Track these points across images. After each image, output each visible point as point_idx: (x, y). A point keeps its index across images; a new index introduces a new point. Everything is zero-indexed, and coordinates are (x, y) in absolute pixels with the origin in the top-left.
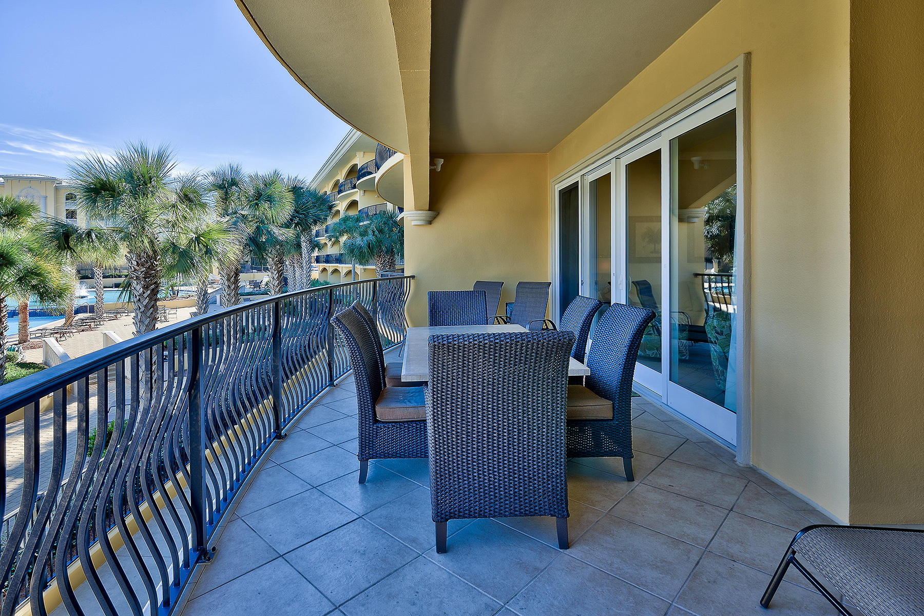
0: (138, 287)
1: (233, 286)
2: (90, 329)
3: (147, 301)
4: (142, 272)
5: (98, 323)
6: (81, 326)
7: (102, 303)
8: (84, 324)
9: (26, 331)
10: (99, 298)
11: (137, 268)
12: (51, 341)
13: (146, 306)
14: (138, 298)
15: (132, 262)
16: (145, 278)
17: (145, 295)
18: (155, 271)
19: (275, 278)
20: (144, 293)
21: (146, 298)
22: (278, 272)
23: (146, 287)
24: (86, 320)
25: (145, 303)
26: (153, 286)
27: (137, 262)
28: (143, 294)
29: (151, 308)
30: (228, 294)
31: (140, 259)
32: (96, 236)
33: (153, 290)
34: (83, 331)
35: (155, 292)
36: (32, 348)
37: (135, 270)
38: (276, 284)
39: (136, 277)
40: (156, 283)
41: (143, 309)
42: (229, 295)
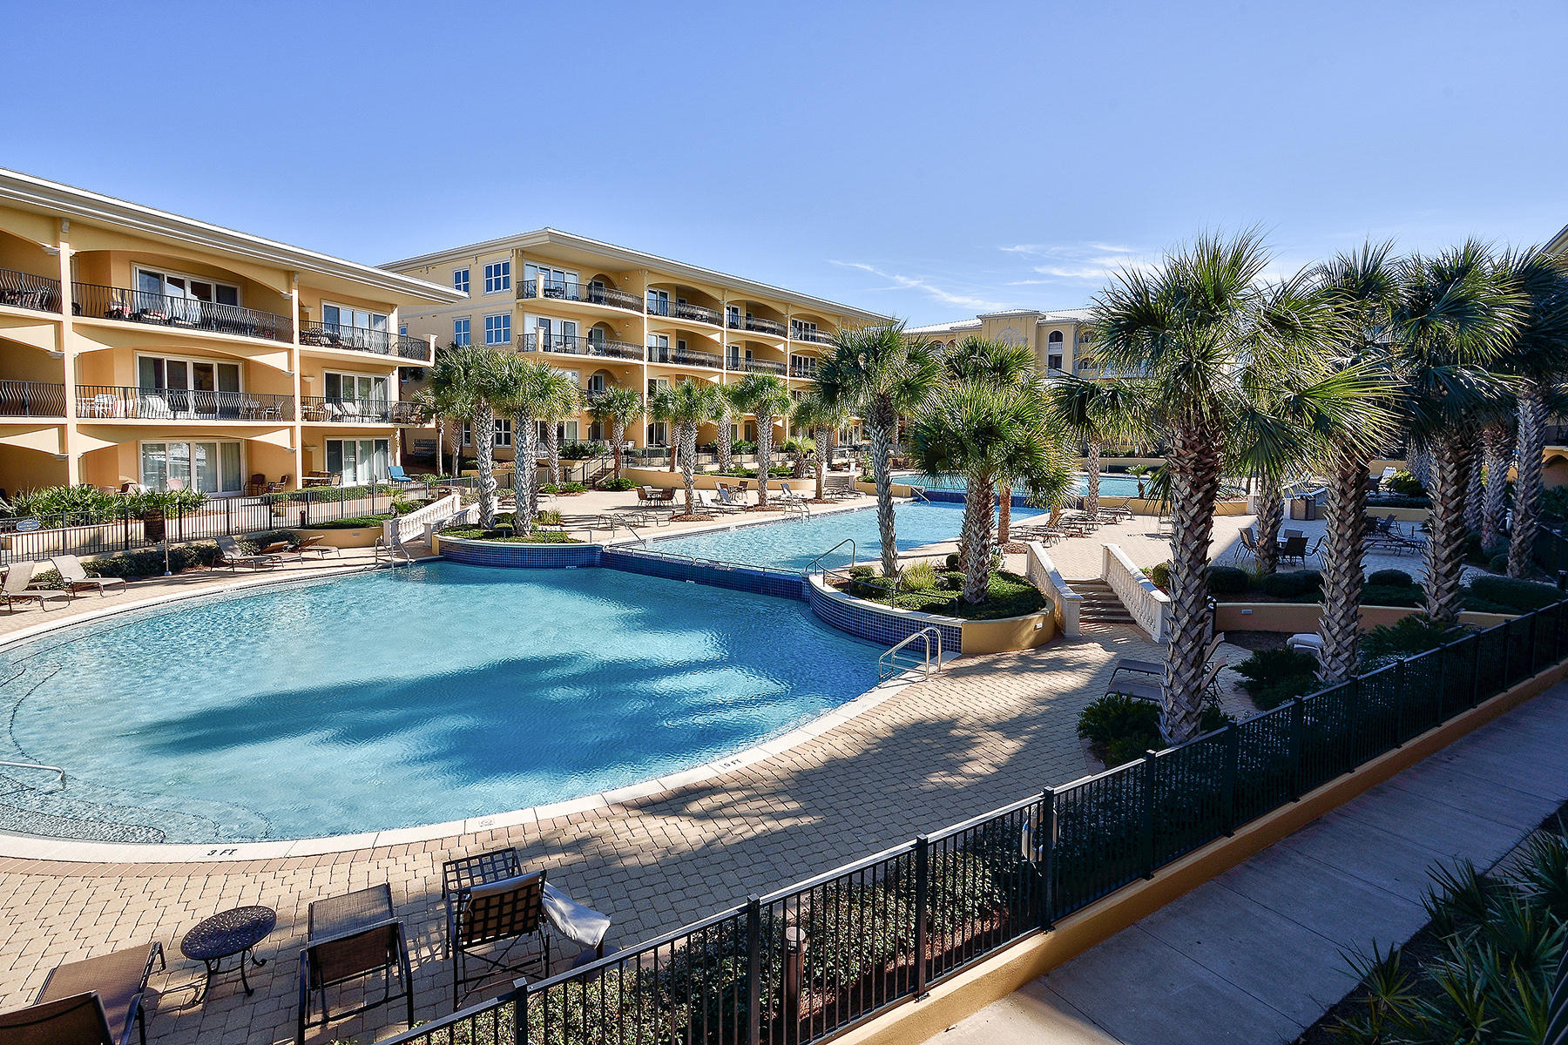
0: (1182, 485)
1: (1353, 492)
2: (1080, 534)
3: (1196, 510)
4: (1191, 460)
5: (1091, 526)
6: (1068, 528)
7: (1097, 496)
8: (1073, 526)
9: (1007, 526)
10: (1093, 487)
11: (1183, 452)
12: (1037, 546)
13: (1193, 519)
14: (1180, 503)
15: (1174, 442)
16: (1195, 470)
17: (1194, 500)
18: (1213, 458)
19: (1449, 478)
20: (1191, 495)
21: (1195, 505)
22: (1457, 467)
23: (1195, 487)
24: (1075, 519)
25: (1192, 513)
26: (1208, 486)
27: (1183, 441)
28: (1191, 497)
29: (1201, 524)
30: (1340, 508)
31: (1189, 437)
32: (1124, 399)
33: (1207, 492)
34: (1071, 536)
35: (1210, 496)
36: (1013, 552)
37: (1179, 455)
38: (1449, 493)
39: (1181, 467)
40: (1212, 480)
41: (1187, 523)
42: (1342, 509)
